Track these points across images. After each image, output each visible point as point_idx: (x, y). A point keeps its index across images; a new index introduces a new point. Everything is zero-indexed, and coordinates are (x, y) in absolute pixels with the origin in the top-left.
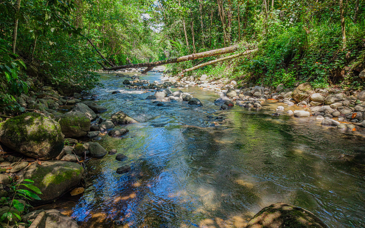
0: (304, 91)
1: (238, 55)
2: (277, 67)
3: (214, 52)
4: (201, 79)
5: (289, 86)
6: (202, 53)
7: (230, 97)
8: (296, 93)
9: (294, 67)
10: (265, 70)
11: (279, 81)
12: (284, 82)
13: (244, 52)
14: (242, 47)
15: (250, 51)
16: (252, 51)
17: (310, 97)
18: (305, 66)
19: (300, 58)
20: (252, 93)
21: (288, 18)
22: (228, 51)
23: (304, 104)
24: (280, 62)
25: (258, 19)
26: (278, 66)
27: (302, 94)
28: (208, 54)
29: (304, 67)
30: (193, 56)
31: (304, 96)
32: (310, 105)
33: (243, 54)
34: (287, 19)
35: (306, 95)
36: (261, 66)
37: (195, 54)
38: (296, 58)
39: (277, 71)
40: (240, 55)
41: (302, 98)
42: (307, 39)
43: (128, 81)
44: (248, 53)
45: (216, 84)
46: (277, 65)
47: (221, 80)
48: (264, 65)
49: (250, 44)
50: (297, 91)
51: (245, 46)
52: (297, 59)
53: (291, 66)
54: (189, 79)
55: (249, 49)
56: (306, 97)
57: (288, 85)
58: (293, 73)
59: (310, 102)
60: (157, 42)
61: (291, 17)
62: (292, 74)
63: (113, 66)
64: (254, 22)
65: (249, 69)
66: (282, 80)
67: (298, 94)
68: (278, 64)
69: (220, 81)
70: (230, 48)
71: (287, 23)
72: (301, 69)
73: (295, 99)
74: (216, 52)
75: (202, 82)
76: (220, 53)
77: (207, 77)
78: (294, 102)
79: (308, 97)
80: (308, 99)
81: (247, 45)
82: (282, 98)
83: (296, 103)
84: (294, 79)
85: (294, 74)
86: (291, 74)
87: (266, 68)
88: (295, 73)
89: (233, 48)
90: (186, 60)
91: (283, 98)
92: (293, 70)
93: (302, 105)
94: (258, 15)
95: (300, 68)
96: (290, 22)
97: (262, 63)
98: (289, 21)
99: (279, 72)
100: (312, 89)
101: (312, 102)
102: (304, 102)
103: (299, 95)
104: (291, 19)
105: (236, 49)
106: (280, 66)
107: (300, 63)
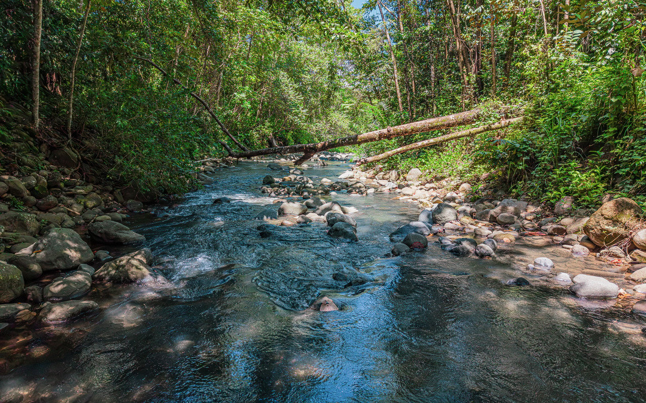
0: (615, 222)
1: (481, 128)
2: (562, 156)
3: (431, 124)
4: (408, 176)
5: (585, 203)
6: (406, 125)
7: (440, 223)
8: (594, 223)
9: (604, 157)
10: (533, 163)
11: (562, 189)
12: (575, 193)
13: (493, 124)
14: (490, 113)
15: (507, 121)
16: (512, 120)
17: (632, 239)
18: (628, 157)
19: (617, 135)
20: (495, 216)
21: (604, 49)
22: (460, 120)
23: (616, 256)
24: (568, 145)
25: (533, 53)
26: (563, 154)
27: (611, 228)
28: (419, 126)
29: (625, 159)
30: (388, 131)
31: (616, 234)
32: (631, 260)
33: (493, 126)
34: (602, 51)
35: (622, 231)
36: (523, 153)
37: (392, 128)
38: (606, 136)
39: (560, 166)
40: (485, 130)
41: (611, 238)
42: (634, 88)
43: (271, 177)
44: (503, 125)
45: (435, 189)
46: (562, 152)
47: (447, 182)
48: (529, 152)
49: (508, 105)
50: (597, 220)
51: (497, 110)
52: (609, 139)
53: (596, 153)
54: (387, 176)
55: (507, 117)
56: (622, 237)
57: (584, 201)
58: (598, 171)
59: (630, 251)
60: (347, 107)
61: (610, 46)
62: (597, 174)
63: (244, 150)
64: (524, 59)
65: (494, 160)
66: (570, 187)
67: (599, 228)
68: (565, 149)
69: (444, 182)
70: (467, 114)
71: (600, 58)
72: (620, 163)
73: (593, 239)
74: (435, 124)
75: (409, 183)
76: (444, 125)
77: (420, 173)
78: (590, 246)
79: (627, 237)
80: (626, 242)
81: (503, 108)
82: (561, 231)
83: (596, 249)
84: (601, 186)
85: (601, 173)
86: (593, 174)
87: (536, 158)
88: (603, 171)
89: (472, 115)
90: (375, 139)
91: (567, 234)
92: (599, 165)
93: (609, 258)
94: (532, 46)
95: (616, 162)
96: (608, 57)
97: (524, 146)
98: (606, 54)
99: (565, 169)
100: (638, 216)
101: (637, 251)
102: (616, 249)
103: (602, 230)
104: (611, 51)
105: (478, 117)
106: (569, 155)
107: (614, 146)
